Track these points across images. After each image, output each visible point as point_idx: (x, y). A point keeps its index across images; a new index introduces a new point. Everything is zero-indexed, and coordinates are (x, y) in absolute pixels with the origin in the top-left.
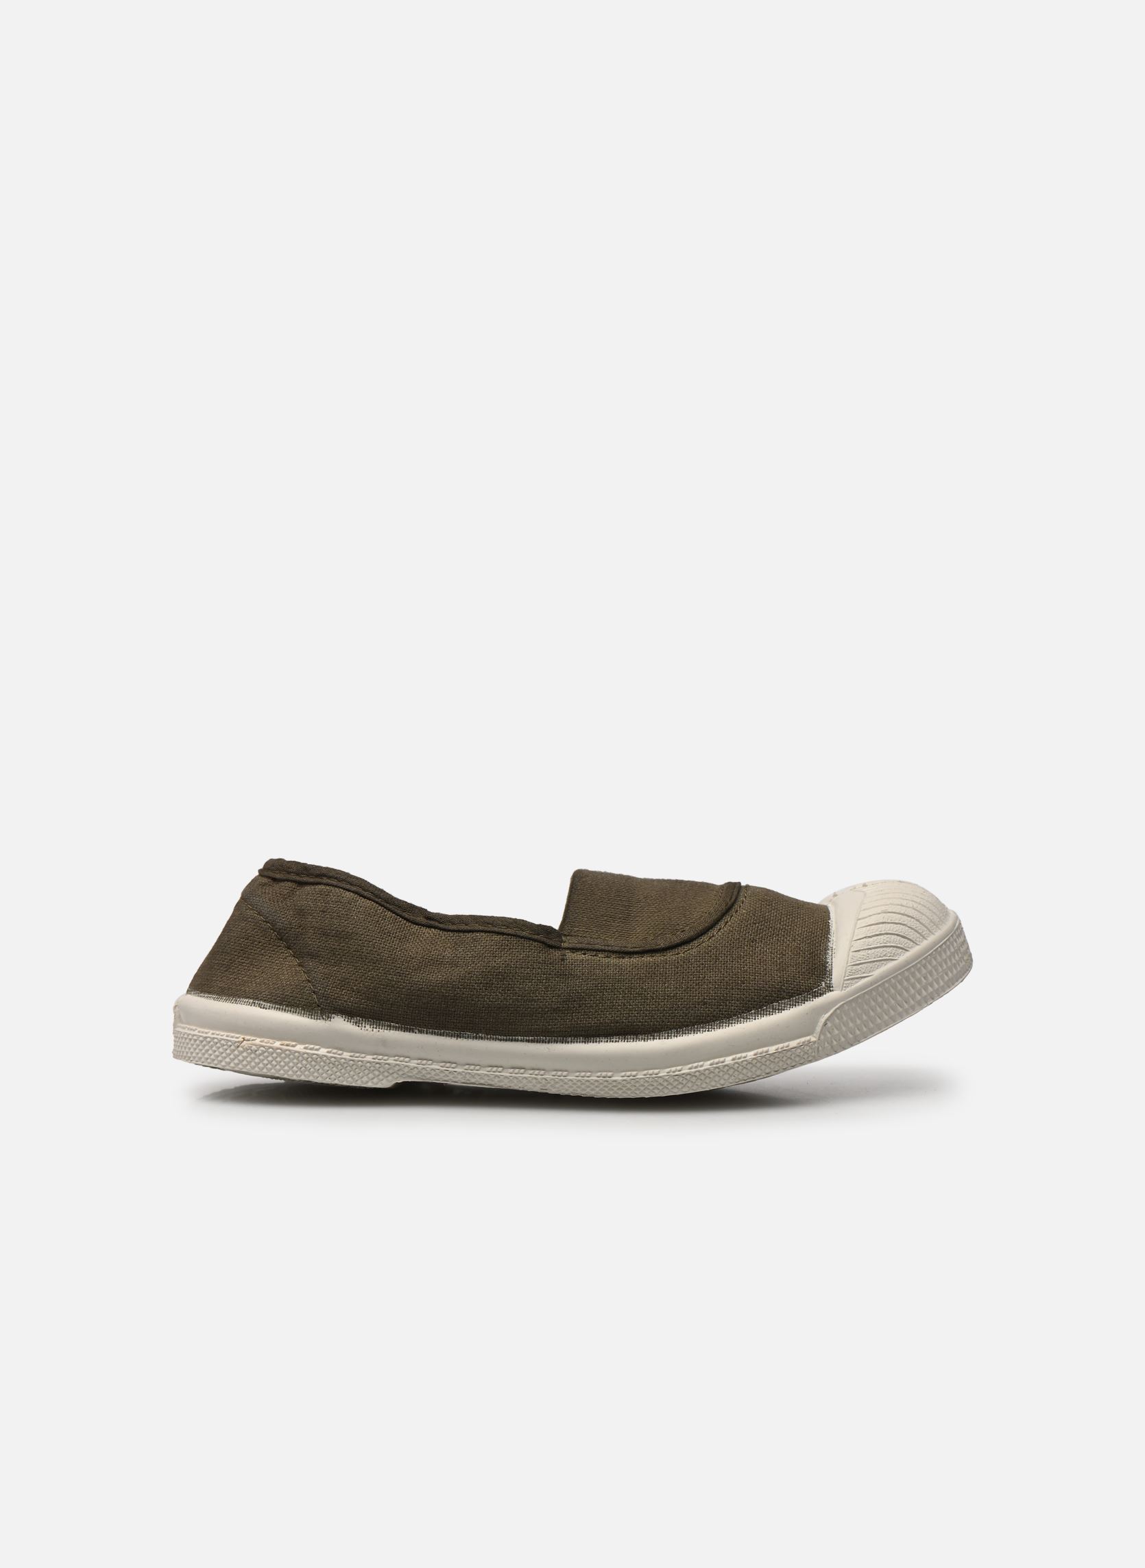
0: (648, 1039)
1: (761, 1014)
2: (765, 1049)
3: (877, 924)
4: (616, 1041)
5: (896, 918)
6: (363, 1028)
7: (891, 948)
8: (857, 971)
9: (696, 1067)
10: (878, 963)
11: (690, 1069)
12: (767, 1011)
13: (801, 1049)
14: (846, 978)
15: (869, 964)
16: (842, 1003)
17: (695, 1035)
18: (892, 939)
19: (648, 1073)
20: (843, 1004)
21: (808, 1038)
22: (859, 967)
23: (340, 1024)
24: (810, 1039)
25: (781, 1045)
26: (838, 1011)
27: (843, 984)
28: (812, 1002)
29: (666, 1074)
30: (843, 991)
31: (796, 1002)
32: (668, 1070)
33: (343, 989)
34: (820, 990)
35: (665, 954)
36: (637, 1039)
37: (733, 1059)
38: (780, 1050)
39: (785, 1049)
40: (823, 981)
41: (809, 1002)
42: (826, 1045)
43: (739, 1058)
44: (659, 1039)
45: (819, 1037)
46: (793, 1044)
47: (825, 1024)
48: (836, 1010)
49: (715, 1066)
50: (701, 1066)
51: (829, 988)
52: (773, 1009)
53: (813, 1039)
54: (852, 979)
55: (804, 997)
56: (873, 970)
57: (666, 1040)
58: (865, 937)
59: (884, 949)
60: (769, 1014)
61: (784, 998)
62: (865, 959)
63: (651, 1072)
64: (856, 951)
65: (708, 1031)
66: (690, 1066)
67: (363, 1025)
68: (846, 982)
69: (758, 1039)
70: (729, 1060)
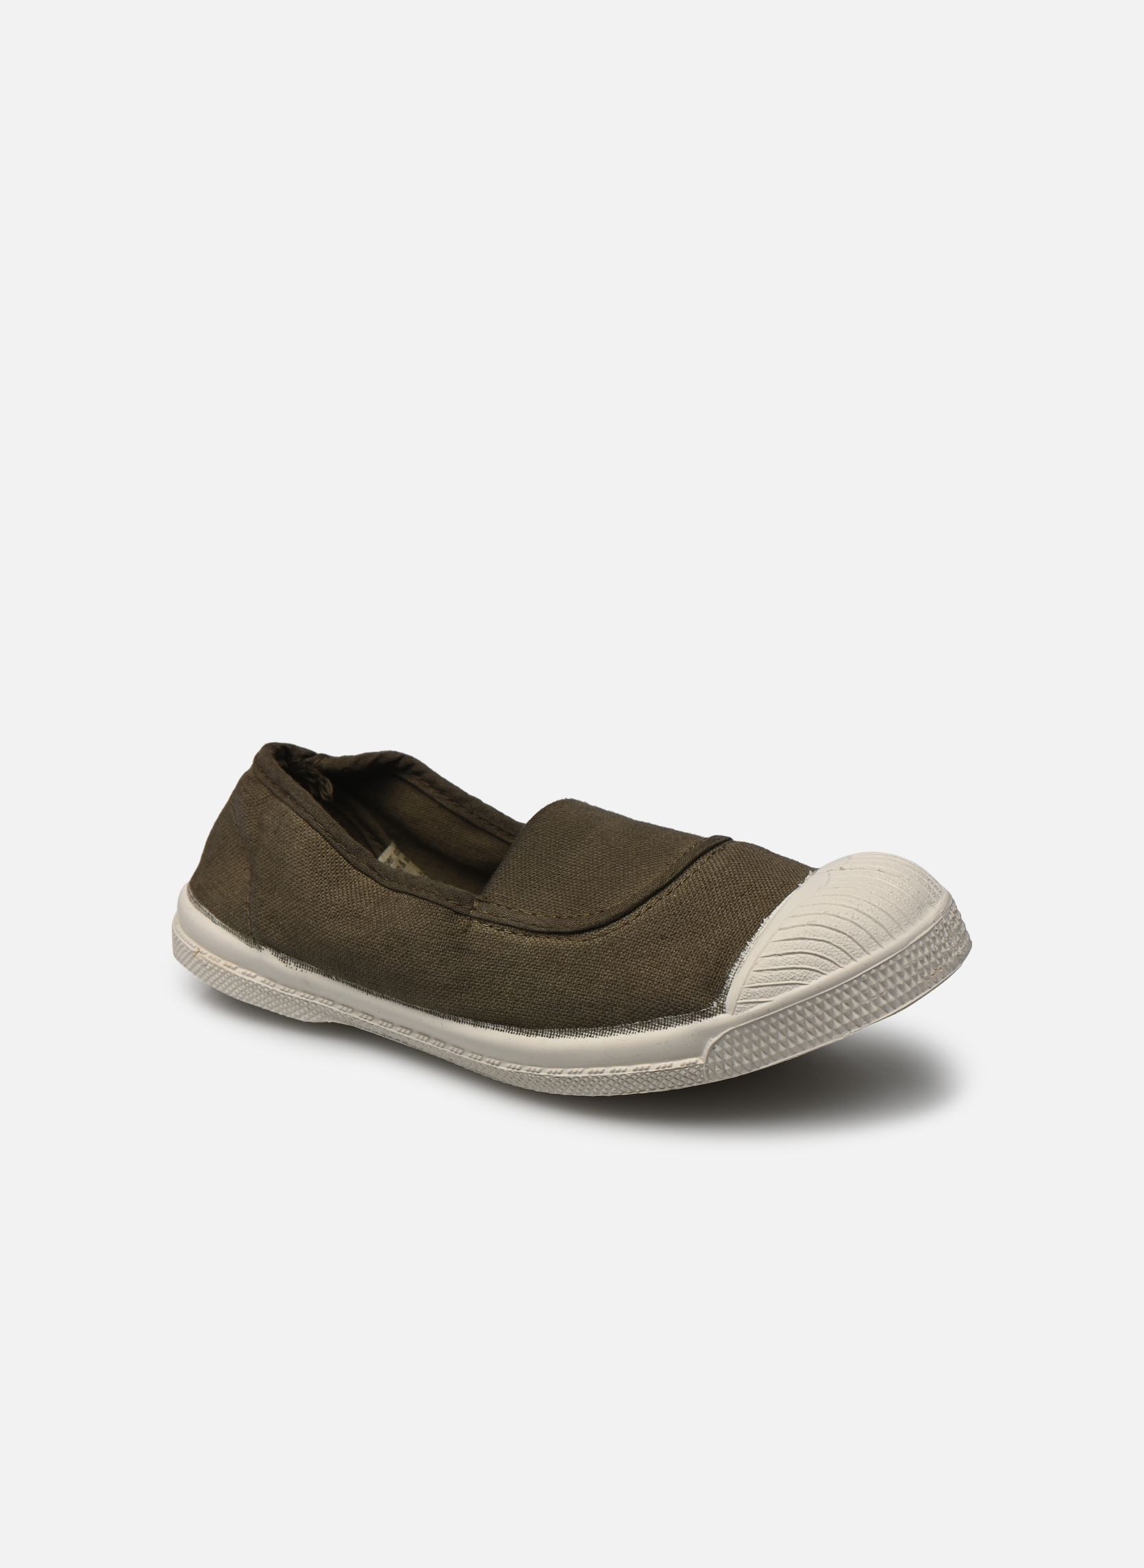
0: (531, 1034)
1: (646, 1027)
2: (646, 1066)
3: (794, 939)
4: (501, 1030)
5: (821, 933)
6: (288, 965)
7: (803, 971)
8: (754, 995)
9: (575, 1073)
10: (781, 987)
11: (569, 1073)
12: (652, 1025)
13: (686, 1071)
14: (739, 1002)
15: (770, 988)
16: (732, 1028)
17: (577, 1038)
18: (808, 958)
19: (530, 1069)
20: (734, 1029)
21: (693, 1060)
22: (757, 990)
23: (267, 956)
24: (697, 1061)
25: (662, 1064)
26: (728, 1037)
27: (735, 1008)
28: (699, 1022)
29: (546, 1074)
30: (734, 1016)
31: (683, 1020)
32: (549, 1070)
33: (272, 922)
34: (710, 1010)
35: (571, 938)
36: (520, 1032)
37: (612, 1072)
38: (661, 1069)
39: (667, 1069)
40: (716, 1001)
41: (696, 1022)
42: (717, 1069)
43: (618, 1072)
44: (542, 1036)
45: (707, 1060)
46: (677, 1064)
47: (713, 1047)
48: (725, 1034)
49: (593, 1075)
50: (580, 1073)
51: (722, 1009)
52: (659, 1024)
53: (700, 1061)
54: (746, 1003)
55: (692, 1016)
56: (774, 995)
57: (548, 1038)
58: (775, 955)
59: (794, 971)
60: (654, 1029)
61: (669, 1014)
62: (767, 982)
63: (533, 1068)
64: (758, 971)
65: (590, 1036)
66: (570, 1070)
67: (289, 962)
68: (739, 1006)
69: (638, 1055)
70: (607, 1071)
